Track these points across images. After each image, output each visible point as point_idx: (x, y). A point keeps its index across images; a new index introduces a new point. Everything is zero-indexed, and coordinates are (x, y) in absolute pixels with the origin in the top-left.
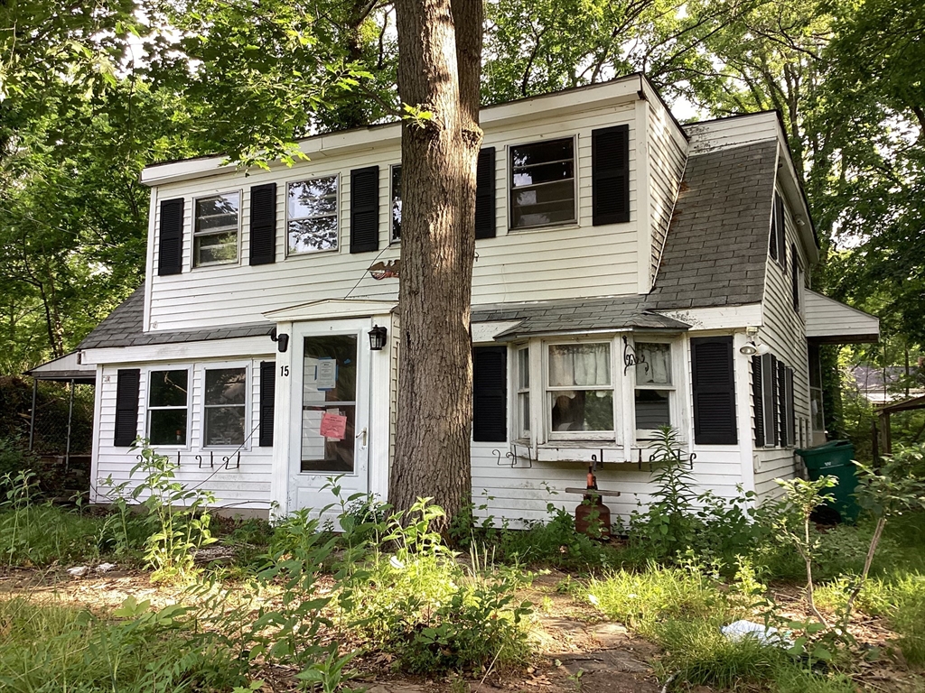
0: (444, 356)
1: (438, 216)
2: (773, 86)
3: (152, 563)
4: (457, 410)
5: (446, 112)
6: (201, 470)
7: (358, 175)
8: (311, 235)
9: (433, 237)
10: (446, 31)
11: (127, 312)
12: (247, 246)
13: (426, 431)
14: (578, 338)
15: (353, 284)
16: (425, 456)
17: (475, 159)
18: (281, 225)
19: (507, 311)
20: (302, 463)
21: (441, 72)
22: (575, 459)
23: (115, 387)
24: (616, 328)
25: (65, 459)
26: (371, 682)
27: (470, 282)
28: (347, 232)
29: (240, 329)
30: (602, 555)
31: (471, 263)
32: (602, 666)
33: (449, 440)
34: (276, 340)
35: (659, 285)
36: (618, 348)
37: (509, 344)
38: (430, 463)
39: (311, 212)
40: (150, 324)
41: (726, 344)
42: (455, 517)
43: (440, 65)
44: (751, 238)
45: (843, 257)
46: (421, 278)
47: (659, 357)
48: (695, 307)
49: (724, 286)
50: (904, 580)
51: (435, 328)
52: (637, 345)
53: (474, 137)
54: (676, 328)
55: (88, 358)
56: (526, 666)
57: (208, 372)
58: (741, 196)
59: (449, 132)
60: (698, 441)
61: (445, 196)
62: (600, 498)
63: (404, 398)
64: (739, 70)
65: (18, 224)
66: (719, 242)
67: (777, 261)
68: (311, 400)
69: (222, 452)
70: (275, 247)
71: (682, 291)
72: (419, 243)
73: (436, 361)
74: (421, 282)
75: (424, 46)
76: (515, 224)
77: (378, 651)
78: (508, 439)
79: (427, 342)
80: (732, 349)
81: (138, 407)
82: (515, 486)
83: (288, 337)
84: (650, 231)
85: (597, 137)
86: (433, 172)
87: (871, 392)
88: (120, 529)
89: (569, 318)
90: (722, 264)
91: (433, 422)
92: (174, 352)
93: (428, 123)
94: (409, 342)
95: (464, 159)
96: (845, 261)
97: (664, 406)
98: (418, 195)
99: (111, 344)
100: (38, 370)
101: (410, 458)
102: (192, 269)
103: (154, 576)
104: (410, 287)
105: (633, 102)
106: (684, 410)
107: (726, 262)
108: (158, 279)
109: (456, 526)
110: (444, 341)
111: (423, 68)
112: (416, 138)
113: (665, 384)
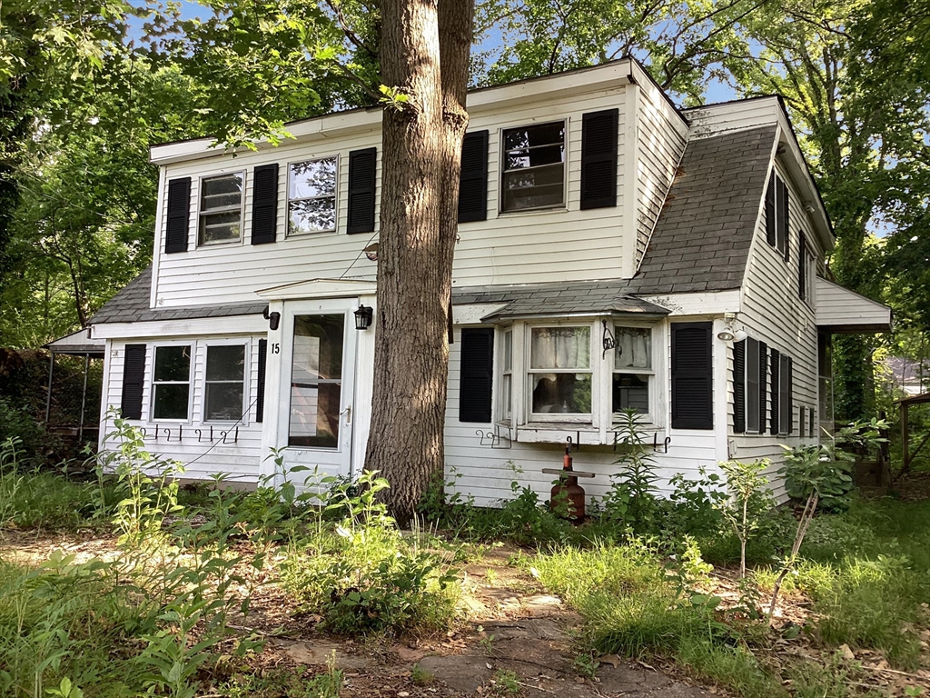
0: (418, 336)
1: (414, 198)
2: (811, 68)
3: (122, 527)
4: (430, 389)
5: (425, 95)
6: (199, 444)
7: (356, 157)
8: (317, 215)
9: (409, 218)
10: (427, 14)
11: (137, 289)
12: (249, 225)
13: (398, 409)
14: (559, 321)
15: (348, 264)
16: (396, 433)
17: (459, 142)
18: (282, 205)
19: (494, 294)
20: (289, 438)
21: (421, 56)
22: (553, 440)
23: (122, 361)
24: (596, 311)
25: (79, 431)
26: (295, 640)
27: (451, 264)
28: (344, 213)
29: (240, 307)
30: (561, 533)
31: (452, 245)
32: (522, 632)
33: (420, 418)
34: (267, 318)
35: (644, 269)
36: (597, 331)
37: (496, 327)
38: (401, 440)
39: (319, 192)
40: (156, 301)
41: (705, 330)
42: (425, 494)
43: (420, 48)
44: (738, 225)
45: (880, 246)
46: (396, 259)
47: (639, 342)
48: (675, 293)
49: (705, 272)
50: (854, 564)
51: (409, 308)
52: (617, 330)
53: (459, 120)
54: (655, 313)
55: (97, 333)
56: (446, 630)
57: (210, 349)
58: (735, 181)
59: (428, 115)
60: (675, 425)
61: (422, 179)
62: (575, 479)
63: (379, 376)
64: (777, 53)
65: (48, 200)
66: (707, 228)
67: (776, 248)
68: (299, 378)
69: (222, 427)
70: (276, 226)
71: (665, 276)
72: (395, 225)
73: (410, 340)
74: (396, 263)
75: (404, 30)
76: (505, 208)
77: (310, 613)
78: (493, 420)
79: (401, 322)
80: (711, 334)
81: (143, 382)
82: (498, 466)
83: (279, 315)
84: (637, 215)
85: (588, 121)
86: (411, 154)
87: (908, 384)
88: (98, 496)
89: (553, 302)
90: (707, 249)
91: (405, 400)
92: (178, 328)
93: (405, 105)
94: (384, 321)
95: (448, 142)
96: (882, 250)
97: (643, 392)
98: (396, 177)
99: (119, 319)
100: (55, 344)
101: (382, 434)
102: (197, 247)
103: (122, 538)
104: (386, 268)
105: (623, 86)
106: (662, 394)
107: (710, 248)
108: (165, 257)
109: (424, 502)
110: (418, 321)
111: (403, 51)
112: (395, 121)
113: (645, 368)
